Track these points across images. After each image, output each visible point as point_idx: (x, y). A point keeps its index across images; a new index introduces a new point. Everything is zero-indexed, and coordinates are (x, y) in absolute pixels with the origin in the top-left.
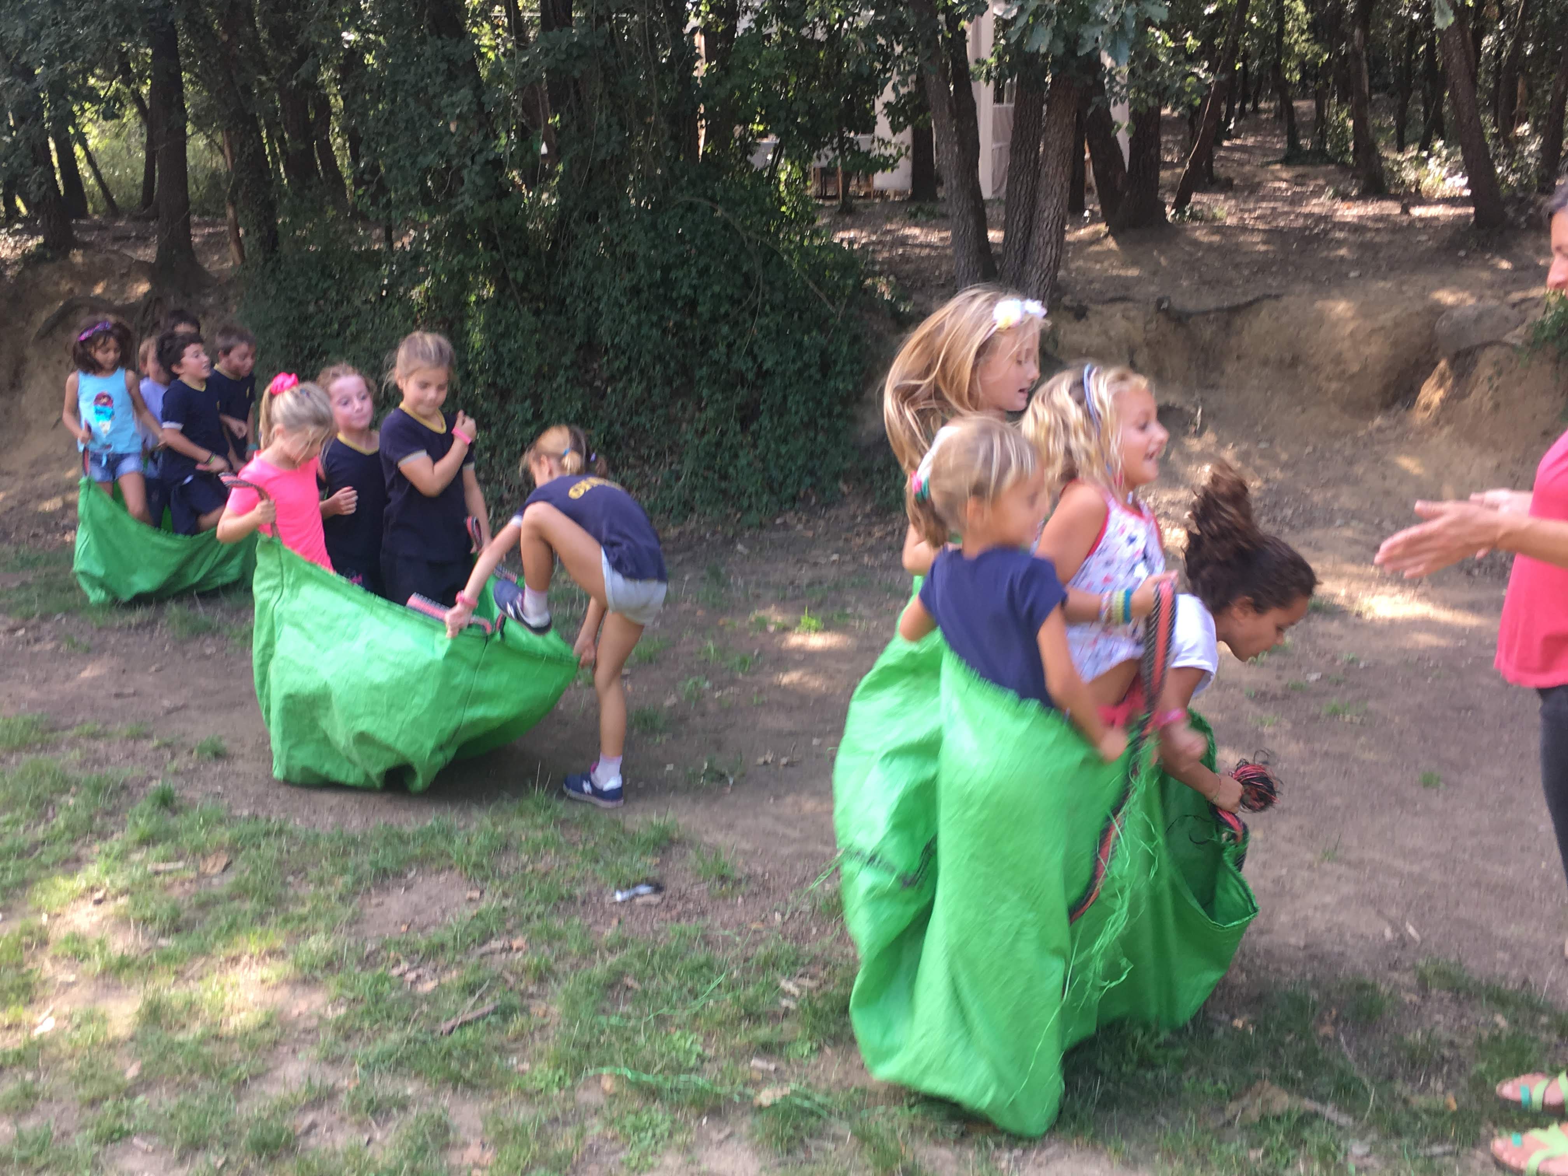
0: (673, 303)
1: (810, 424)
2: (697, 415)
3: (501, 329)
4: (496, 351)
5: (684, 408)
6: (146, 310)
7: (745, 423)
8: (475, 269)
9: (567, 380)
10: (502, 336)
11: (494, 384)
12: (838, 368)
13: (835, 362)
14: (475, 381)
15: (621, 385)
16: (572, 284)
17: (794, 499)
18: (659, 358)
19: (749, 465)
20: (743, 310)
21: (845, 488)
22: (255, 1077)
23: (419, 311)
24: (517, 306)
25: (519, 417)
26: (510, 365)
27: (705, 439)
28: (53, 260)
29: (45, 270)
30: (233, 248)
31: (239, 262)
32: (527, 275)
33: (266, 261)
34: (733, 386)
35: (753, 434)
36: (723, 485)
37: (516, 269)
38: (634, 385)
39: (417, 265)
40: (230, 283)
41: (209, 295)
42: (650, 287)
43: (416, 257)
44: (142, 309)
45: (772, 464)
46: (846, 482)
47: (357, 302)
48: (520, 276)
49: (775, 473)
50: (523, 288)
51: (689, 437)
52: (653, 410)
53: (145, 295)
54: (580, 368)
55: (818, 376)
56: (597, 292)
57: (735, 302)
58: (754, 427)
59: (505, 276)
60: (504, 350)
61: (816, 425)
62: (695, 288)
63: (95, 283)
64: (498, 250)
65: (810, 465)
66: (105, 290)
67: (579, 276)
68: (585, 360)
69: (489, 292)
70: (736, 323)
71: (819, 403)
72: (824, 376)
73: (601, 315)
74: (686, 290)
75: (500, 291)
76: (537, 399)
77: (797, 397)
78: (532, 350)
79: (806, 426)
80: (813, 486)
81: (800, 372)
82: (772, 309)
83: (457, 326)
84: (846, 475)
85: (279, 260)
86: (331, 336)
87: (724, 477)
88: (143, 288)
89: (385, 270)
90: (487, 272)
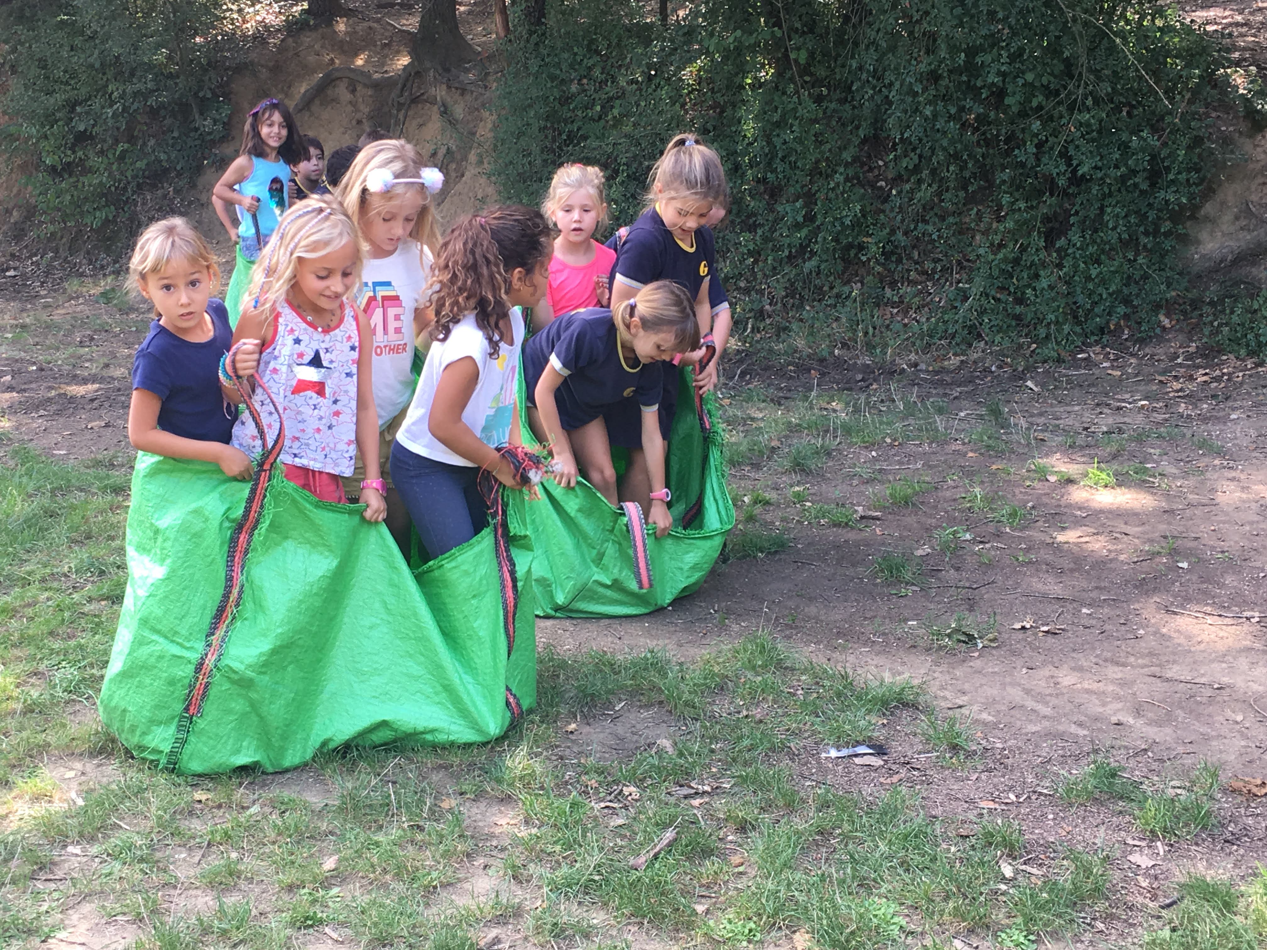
0: (975, 92)
1: (1131, 243)
2: (995, 225)
3: (776, 117)
4: (769, 142)
5: (979, 216)
6: (404, 86)
7: (1050, 238)
8: (753, 49)
9: (847, 179)
10: (777, 125)
11: (763, 181)
12: (1171, 177)
13: (1168, 169)
14: (743, 174)
15: (907, 187)
16: (860, 68)
17: (1102, 331)
18: (956, 156)
19: (1051, 287)
20: (1060, 103)
21: (1166, 322)
22: (444, 886)
23: (690, 93)
24: (797, 92)
25: (789, 220)
26: (783, 159)
27: (1000, 256)
28: (316, 28)
29: (307, 39)
30: (498, 18)
31: (502, 34)
32: (812, 55)
33: (531, 33)
34: (1041, 193)
35: (1058, 251)
36: (1018, 309)
37: (798, 49)
38: (923, 187)
39: (689, 43)
40: (491, 58)
41: (467, 71)
42: (950, 72)
43: (690, 33)
44: (401, 82)
45: (1079, 290)
46: (1168, 315)
47: (623, 83)
48: (803, 57)
49: (1081, 299)
50: (805, 70)
51: (981, 251)
52: (943, 219)
53: (406, 67)
54: (863, 164)
55: (1144, 186)
56: (889, 77)
57: (1050, 93)
58: (1061, 242)
59: (786, 56)
60: (777, 141)
61: (1138, 244)
62: (1004, 75)
63: (356, 55)
64: (780, 27)
65: (1126, 291)
66: (367, 61)
67: (870, 59)
68: (869, 157)
69: (767, 74)
70: (1051, 119)
71: (1143, 217)
72: (1153, 185)
73: (890, 103)
74: (992, 78)
75: (779, 74)
76: (810, 198)
77: (1118, 210)
78: (810, 143)
79: (1125, 244)
80: (1126, 317)
81: (1123, 179)
82: (1096, 102)
83: (729, 112)
84: (1169, 307)
85: (543, 34)
86: (592, 119)
87: (1020, 301)
88: (404, 61)
89: (656, 45)
90: (766, 52)
